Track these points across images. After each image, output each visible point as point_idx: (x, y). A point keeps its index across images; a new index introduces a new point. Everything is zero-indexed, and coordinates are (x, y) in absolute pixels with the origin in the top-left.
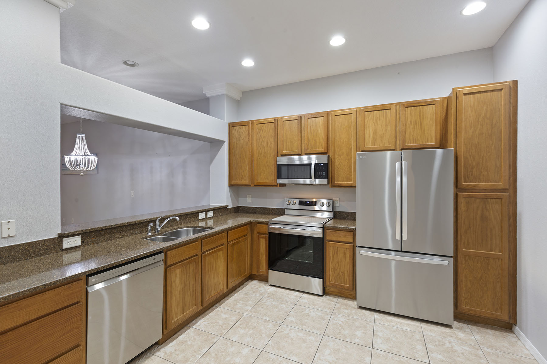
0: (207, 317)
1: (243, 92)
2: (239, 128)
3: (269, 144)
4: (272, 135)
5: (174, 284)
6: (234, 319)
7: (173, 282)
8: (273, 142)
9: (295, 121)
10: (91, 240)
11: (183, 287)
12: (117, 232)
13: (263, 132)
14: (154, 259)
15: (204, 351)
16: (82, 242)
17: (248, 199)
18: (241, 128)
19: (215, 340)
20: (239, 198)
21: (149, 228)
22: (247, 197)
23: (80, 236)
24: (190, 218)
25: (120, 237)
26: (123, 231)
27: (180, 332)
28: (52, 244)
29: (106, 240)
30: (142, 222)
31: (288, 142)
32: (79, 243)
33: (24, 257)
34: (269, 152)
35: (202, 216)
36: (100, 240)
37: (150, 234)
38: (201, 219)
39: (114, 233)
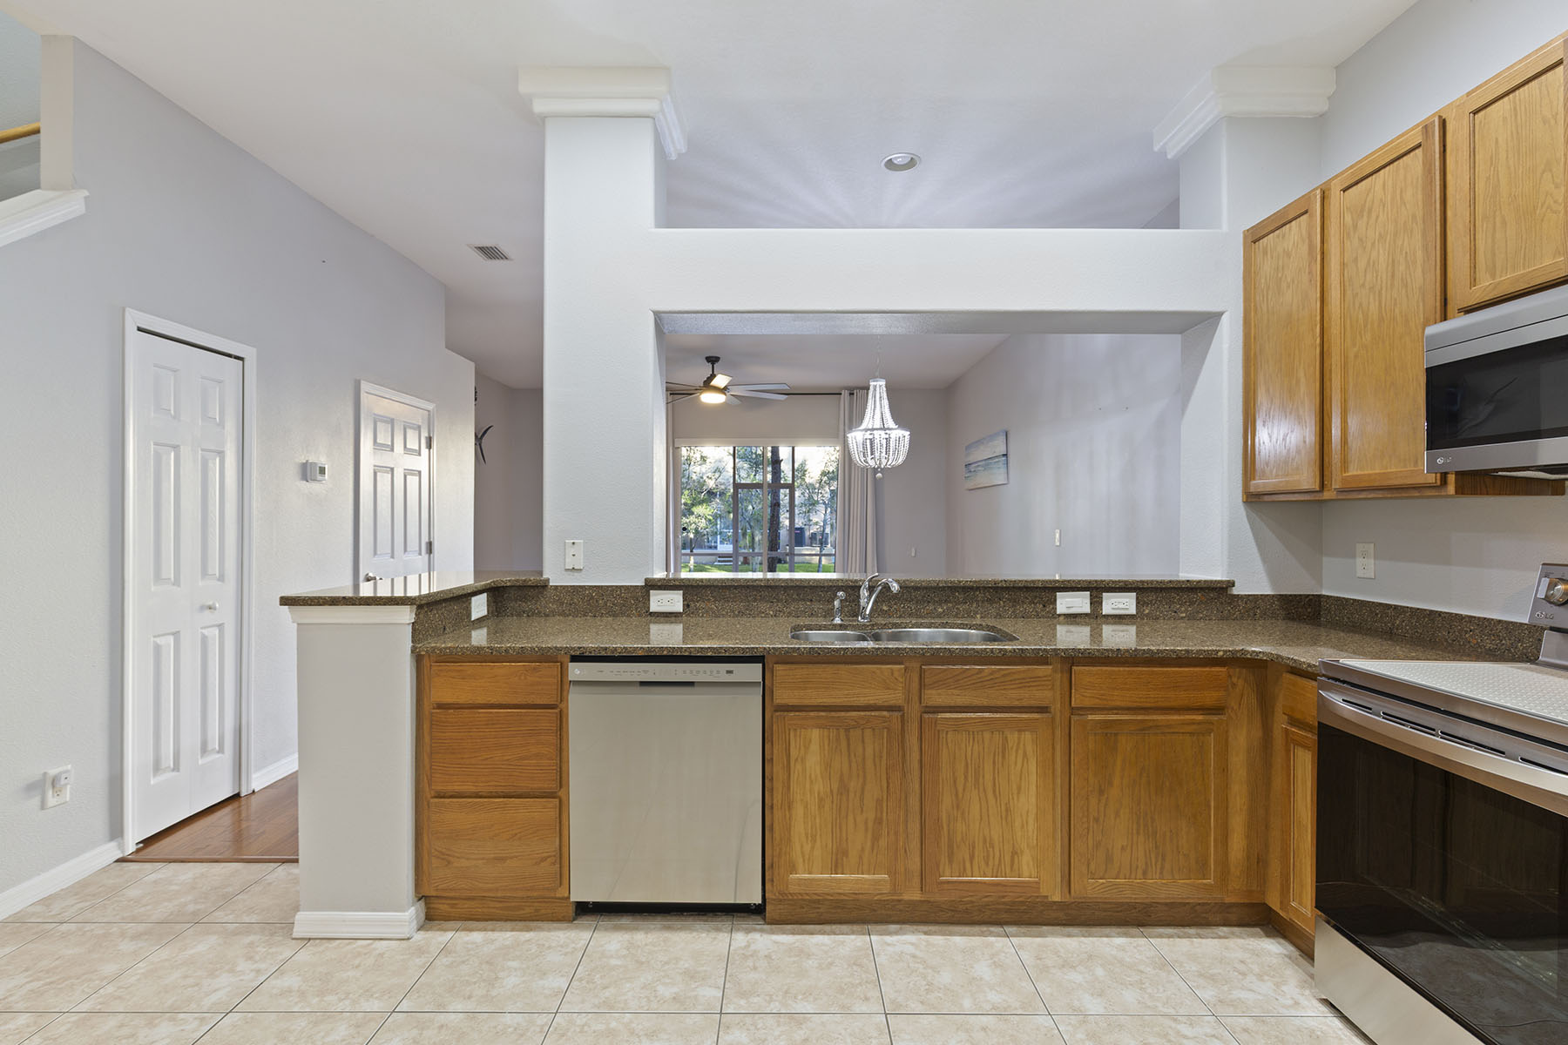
0: (938, 940)
1: (1337, 67)
2: (1278, 237)
3: (1402, 268)
4: (1414, 217)
5: (799, 766)
6: (994, 997)
7: (796, 760)
8: (1419, 254)
9: (1549, 74)
10: (703, 605)
11: (835, 791)
12: (762, 599)
13: (1374, 215)
14: (729, 672)
15: (801, 1007)
16: (686, 606)
17: (1359, 561)
18: (1284, 236)
19: (860, 1007)
20: (1325, 559)
21: (837, 603)
22: (1354, 556)
23: (681, 592)
24: (1015, 602)
25: (771, 613)
26: (778, 601)
27: (834, 927)
28: (632, 597)
29: (736, 613)
30: (826, 584)
31: (1504, 223)
32: (679, 607)
33: (591, 611)
34: (1397, 311)
35: (1068, 603)
36: (723, 609)
37: (837, 621)
38: (1067, 616)
39: (755, 600)
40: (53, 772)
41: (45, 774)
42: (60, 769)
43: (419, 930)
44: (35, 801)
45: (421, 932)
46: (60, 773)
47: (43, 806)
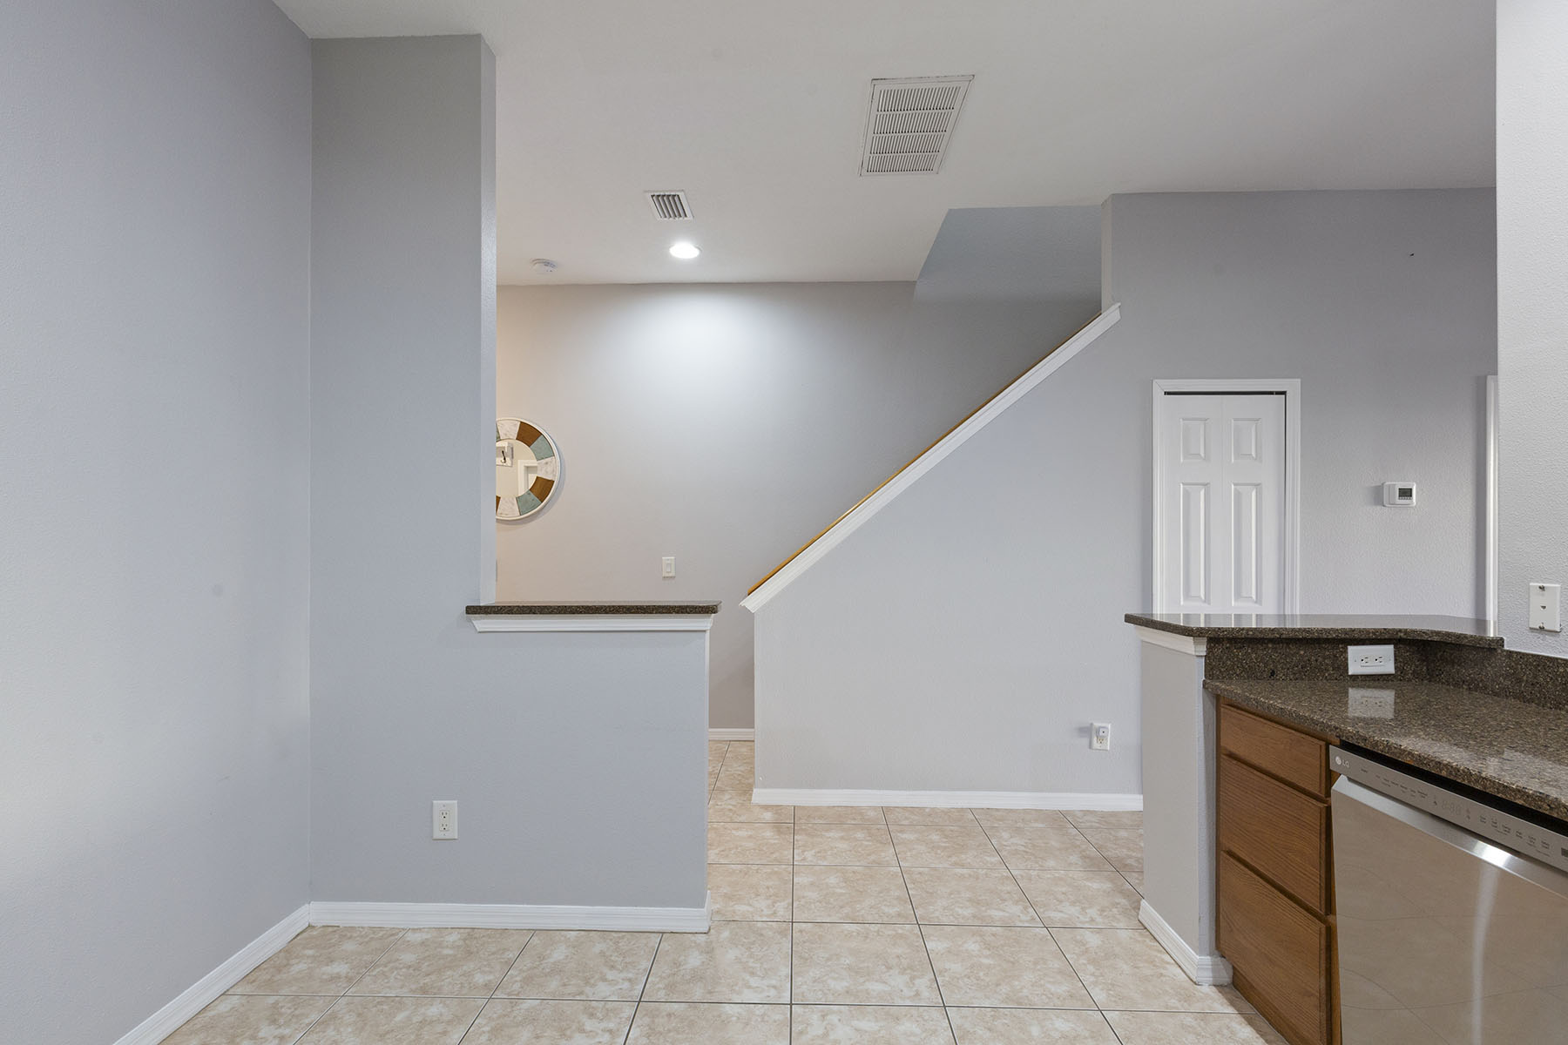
40: (1097, 724)
41: (1092, 724)
42: (1103, 725)
43: (1215, 986)
44: (1085, 741)
45: (1214, 989)
46: (1100, 727)
47: (1090, 746)
